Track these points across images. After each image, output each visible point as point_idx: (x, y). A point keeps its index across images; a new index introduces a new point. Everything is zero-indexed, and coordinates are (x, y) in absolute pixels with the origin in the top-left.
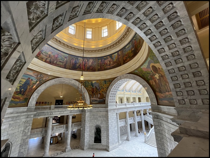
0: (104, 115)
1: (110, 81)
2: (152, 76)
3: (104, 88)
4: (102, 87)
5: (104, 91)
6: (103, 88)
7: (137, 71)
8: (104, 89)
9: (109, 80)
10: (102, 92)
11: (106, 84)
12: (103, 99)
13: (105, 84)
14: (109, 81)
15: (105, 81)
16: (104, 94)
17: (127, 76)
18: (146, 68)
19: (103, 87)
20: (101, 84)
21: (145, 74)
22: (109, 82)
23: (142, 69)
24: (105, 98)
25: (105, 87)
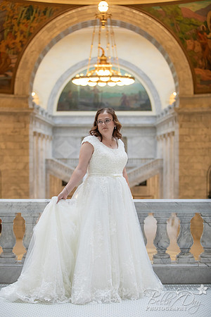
0: (9, 132)
1: (48, 12)
2: (201, 32)
3: (18, 34)
4: (11, 28)
5: (14, 43)
6: (16, 32)
7: (161, 9)
8: (15, 37)
9: (46, 9)
10: (7, 47)
11: (28, 19)
12: (7, 75)
13: (25, 21)
14: (45, 13)
15: (28, 10)
16: (11, 56)
17: (122, 13)
18: (194, 11)
19: (16, 28)
20: (12, 17)
21: (181, 21)
22: (42, 14)
23: (178, 10)
24: (14, 70)
25: (22, 32)
